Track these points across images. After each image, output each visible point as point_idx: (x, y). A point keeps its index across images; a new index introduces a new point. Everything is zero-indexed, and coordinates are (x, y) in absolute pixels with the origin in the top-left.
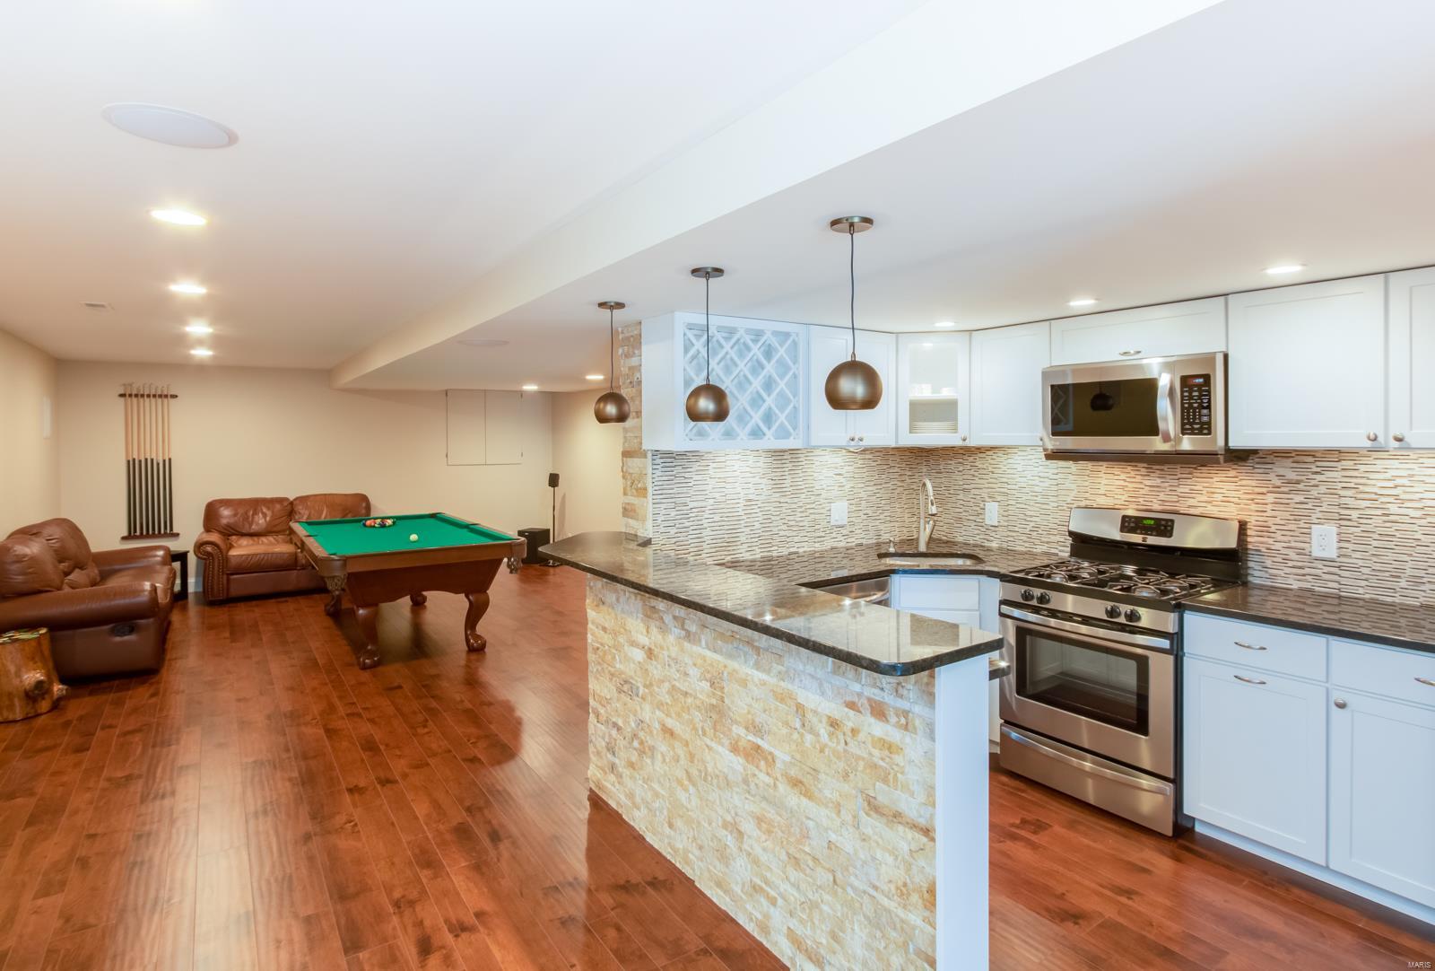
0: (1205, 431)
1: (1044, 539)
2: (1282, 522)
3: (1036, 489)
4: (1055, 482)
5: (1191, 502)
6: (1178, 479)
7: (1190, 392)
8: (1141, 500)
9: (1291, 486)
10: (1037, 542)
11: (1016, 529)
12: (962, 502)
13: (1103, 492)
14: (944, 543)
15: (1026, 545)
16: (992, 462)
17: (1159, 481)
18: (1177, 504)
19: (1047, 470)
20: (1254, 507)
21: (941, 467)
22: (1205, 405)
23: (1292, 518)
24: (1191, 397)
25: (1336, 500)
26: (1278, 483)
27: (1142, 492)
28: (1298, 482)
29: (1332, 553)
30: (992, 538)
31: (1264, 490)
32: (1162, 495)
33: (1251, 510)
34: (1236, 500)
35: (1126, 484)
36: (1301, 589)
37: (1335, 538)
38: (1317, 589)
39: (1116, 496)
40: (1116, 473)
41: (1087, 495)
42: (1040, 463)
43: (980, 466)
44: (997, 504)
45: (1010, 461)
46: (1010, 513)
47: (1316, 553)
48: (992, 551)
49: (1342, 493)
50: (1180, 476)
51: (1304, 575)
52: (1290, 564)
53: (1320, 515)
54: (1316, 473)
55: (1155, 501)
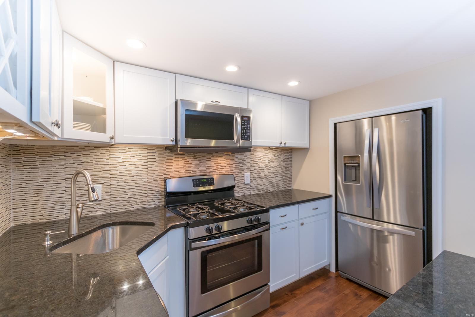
1: (138, 201)
2: (237, 174)
3: (133, 172)
4: (146, 167)
5: (211, 170)
6: (206, 161)
8: (191, 171)
9: (240, 161)
10: (133, 204)
11: (118, 199)
12: (64, 189)
13: (172, 170)
14: (28, 226)
15: (126, 207)
16: (96, 157)
17: (199, 162)
18: (206, 172)
19: (140, 161)
20: (230, 169)
21: (37, 163)
23: (239, 172)
25: (249, 165)
26: (236, 160)
27: (192, 168)
28: (241, 159)
29: (249, 182)
30: (97, 209)
31: (233, 163)
32: (200, 168)
33: (229, 171)
34: (225, 167)
35: (185, 165)
36: (242, 196)
37: (249, 176)
38: (245, 194)
39: (180, 171)
40: (180, 160)
41: (165, 172)
42: (136, 157)
43: (83, 161)
44: (101, 185)
45: (111, 156)
46: (112, 189)
47: (246, 182)
48: (97, 218)
49: (251, 162)
50: (206, 159)
51: (242, 191)
52: (239, 187)
53: (246, 170)
54: (245, 156)
55: (197, 171)
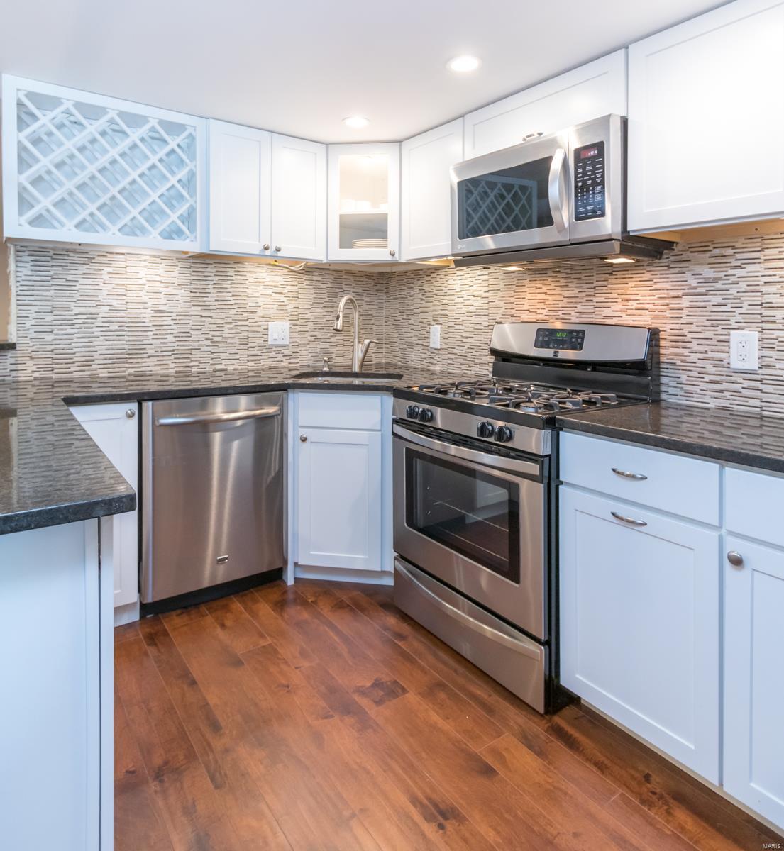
0: (599, 213)
1: (477, 361)
2: (699, 329)
3: (472, 309)
4: (486, 300)
5: (607, 312)
6: (595, 287)
7: (584, 167)
8: (560, 313)
9: (709, 286)
10: (472, 364)
11: (455, 351)
12: (413, 327)
13: (526, 307)
14: (400, 368)
15: (463, 367)
16: (435, 284)
17: (576, 291)
18: (594, 316)
19: (480, 289)
20: (668, 313)
22: (599, 180)
23: (709, 323)
24: (584, 174)
25: (758, 299)
26: (694, 283)
27: (561, 304)
28: (716, 281)
29: (753, 363)
30: (435, 362)
31: (680, 293)
32: (579, 306)
33: (665, 317)
34: (650, 307)
35: (547, 297)
36: (718, 408)
37: (756, 345)
38: (736, 407)
39: (538, 311)
40: (538, 286)
41: (514, 312)
42: (475, 282)
43: (427, 289)
44: (439, 327)
45: (450, 282)
46: (450, 335)
47: (736, 364)
48: (435, 374)
49: (765, 289)
50: (596, 284)
51: (722, 391)
52: (707, 378)
53: (740, 318)
54: (736, 267)
55: (573, 313)
